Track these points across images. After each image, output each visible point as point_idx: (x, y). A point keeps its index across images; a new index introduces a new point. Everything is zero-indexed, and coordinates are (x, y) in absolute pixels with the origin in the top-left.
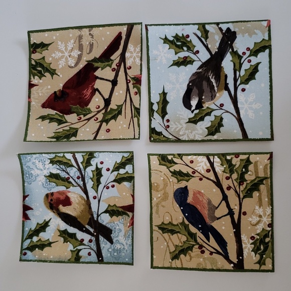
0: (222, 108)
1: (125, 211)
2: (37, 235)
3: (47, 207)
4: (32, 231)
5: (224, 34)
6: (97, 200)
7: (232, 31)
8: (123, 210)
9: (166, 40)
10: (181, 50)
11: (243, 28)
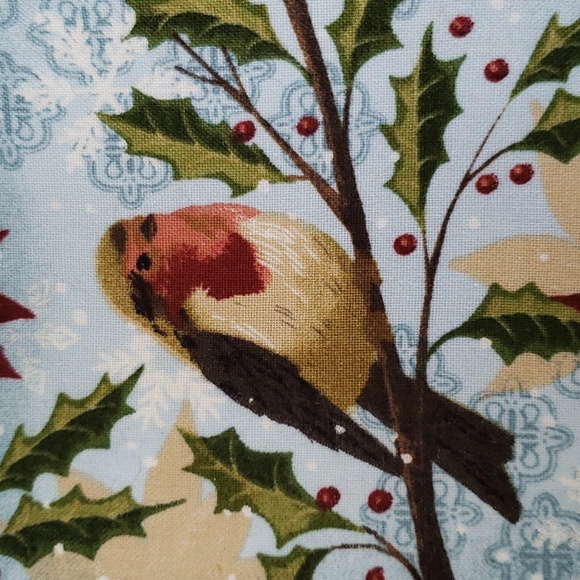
2: (61, 467)
3: (118, 303)
4: (28, 441)
6: (417, 259)
8: (579, 317)
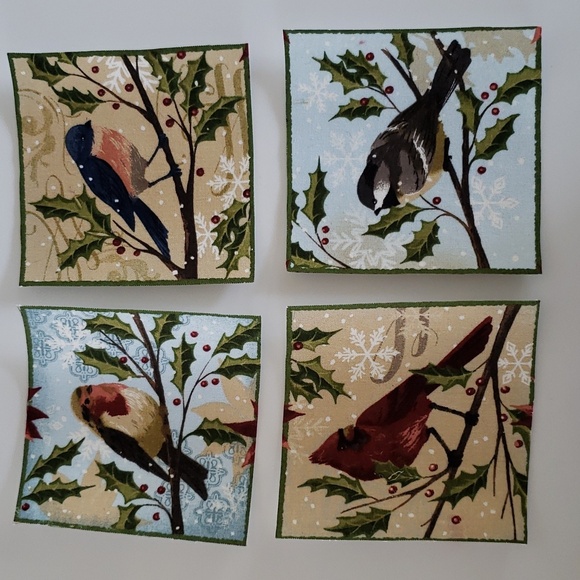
0: (438, 206)
1: (238, 434)
3: (77, 415)
5: (445, 54)
6: (180, 407)
7: (463, 47)
8: (233, 432)
9: (325, 63)
10: (357, 85)
11: (485, 42)
